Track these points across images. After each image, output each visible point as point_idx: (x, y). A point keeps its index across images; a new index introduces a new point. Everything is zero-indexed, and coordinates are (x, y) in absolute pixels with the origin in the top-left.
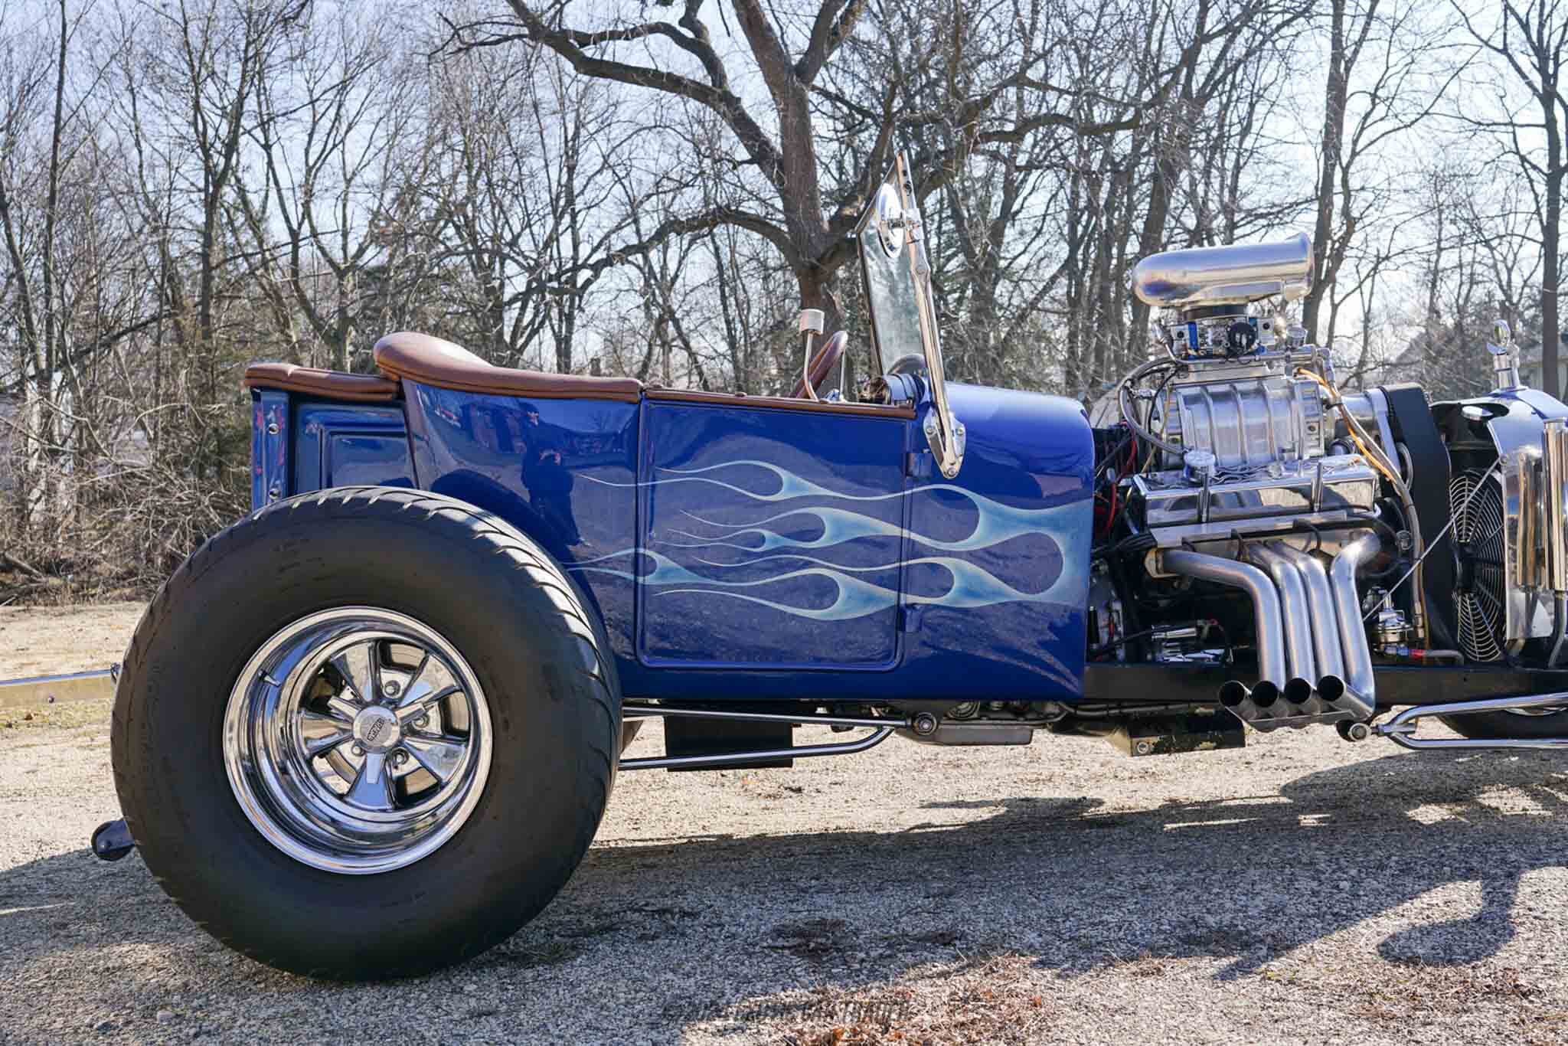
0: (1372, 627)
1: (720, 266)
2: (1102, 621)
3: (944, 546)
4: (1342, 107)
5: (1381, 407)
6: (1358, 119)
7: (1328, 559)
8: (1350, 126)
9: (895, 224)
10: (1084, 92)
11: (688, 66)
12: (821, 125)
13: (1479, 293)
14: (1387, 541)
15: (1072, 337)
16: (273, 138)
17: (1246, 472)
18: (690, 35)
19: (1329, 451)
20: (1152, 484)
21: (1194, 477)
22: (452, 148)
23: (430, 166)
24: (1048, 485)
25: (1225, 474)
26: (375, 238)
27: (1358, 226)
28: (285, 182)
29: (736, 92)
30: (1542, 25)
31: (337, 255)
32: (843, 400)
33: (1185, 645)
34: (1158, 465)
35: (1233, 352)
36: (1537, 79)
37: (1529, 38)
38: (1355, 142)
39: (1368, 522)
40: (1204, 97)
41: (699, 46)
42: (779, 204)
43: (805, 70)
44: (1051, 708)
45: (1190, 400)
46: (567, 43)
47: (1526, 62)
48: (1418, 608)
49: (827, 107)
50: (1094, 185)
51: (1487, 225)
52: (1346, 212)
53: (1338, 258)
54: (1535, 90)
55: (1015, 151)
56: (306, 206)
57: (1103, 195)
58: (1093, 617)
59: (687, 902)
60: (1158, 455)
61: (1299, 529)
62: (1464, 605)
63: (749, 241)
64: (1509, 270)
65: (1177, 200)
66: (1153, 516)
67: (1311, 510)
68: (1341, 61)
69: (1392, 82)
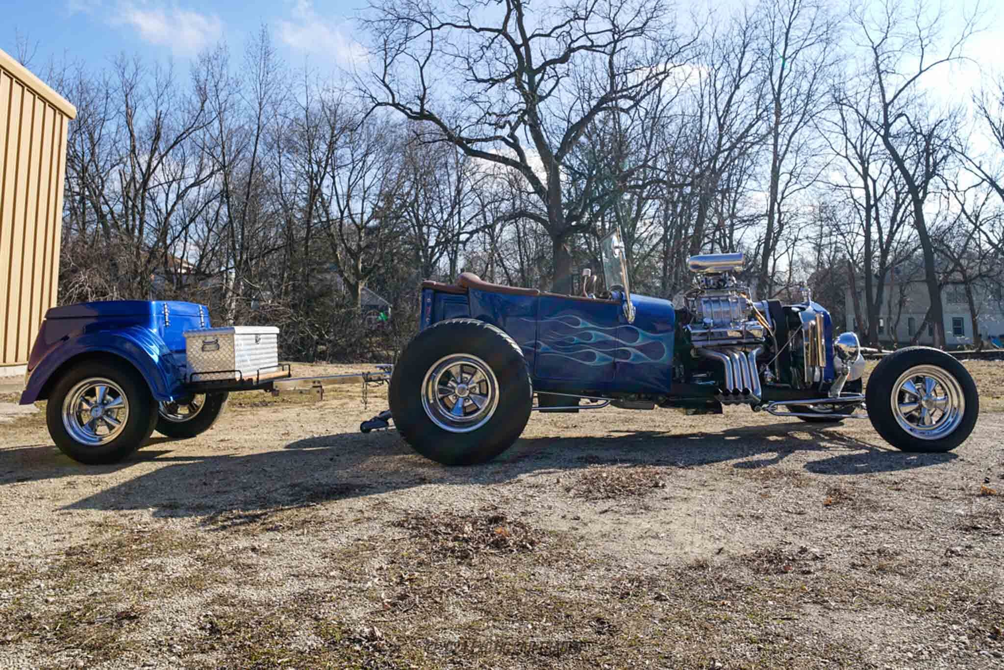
0: (762, 377)
1: (519, 233)
2: (677, 370)
3: (628, 344)
4: (778, 179)
5: (767, 307)
6: (784, 184)
7: (746, 353)
8: (781, 187)
9: (617, 247)
10: (671, 168)
11: (512, 154)
12: (563, 177)
13: (840, 255)
14: (767, 349)
15: (665, 268)
16: (336, 173)
17: (723, 325)
18: (512, 141)
19: (750, 320)
20: (693, 328)
21: (707, 327)
22: (409, 180)
23: (400, 186)
24: (659, 327)
25: (716, 325)
26: (374, 216)
27: (785, 227)
28: (340, 192)
29: (529, 165)
30: (862, 147)
31: (358, 221)
32: (594, 297)
33: (703, 379)
34: (695, 322)
35: (719, 287)
36: (860, 168)
37: (857, 153)
38: (783, 193)
39: (761, 343)
40: (721, 171)
41: (515, 145)
42: (545, 209)
43: (558, 158)
44: (660, 398)
45: (705, 302)
46: (461, 142)
47: (856, 162)
48: (777, 370)
49: (565, 170)
50: (675, 207)
51: (842, 227)
52: (779, 221)
53: (776, 241)
54: (859, 173)
55: (642, 192)
56: (348, 201)
57: (679, 210)
58: (674, 369)
59: (549, 450)
60: (695, 319)
61: (739, 344)
62: (793, 370)
63: (532, 224)
64: (852, 246)
65: (710, 212)
66: (693, 338)
67: (742, 338)
68: (777, 159)
69: (798, 170)
